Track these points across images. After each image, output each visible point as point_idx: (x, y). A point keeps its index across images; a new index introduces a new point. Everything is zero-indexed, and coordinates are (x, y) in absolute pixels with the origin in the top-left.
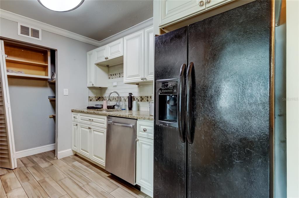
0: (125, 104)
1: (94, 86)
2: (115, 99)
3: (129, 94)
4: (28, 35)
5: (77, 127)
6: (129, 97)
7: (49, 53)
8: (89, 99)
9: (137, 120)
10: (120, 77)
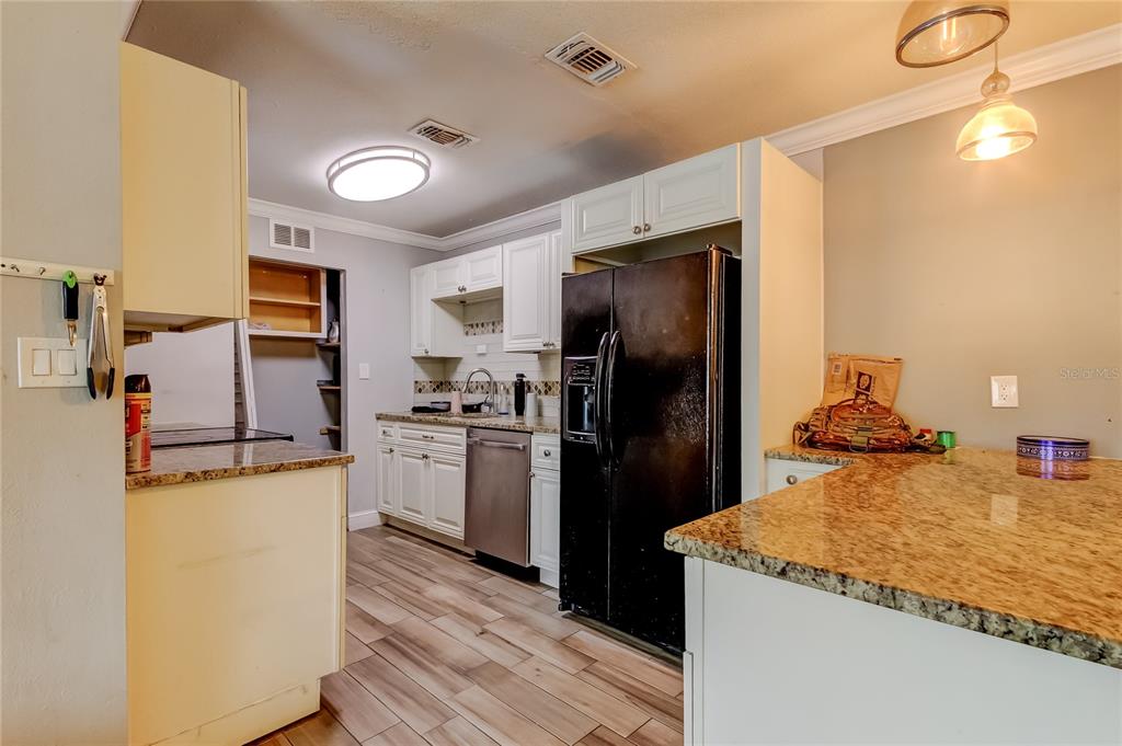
0: (506, 401)
1: (429, 354)
2: (482, 387)
3: (518, 375)
4: (289, 243)
5: (392, 457)
6: (516, 383)
7: (323, 277)
8: (416, 388)
9: (531, 433)
10: (493, 331)
